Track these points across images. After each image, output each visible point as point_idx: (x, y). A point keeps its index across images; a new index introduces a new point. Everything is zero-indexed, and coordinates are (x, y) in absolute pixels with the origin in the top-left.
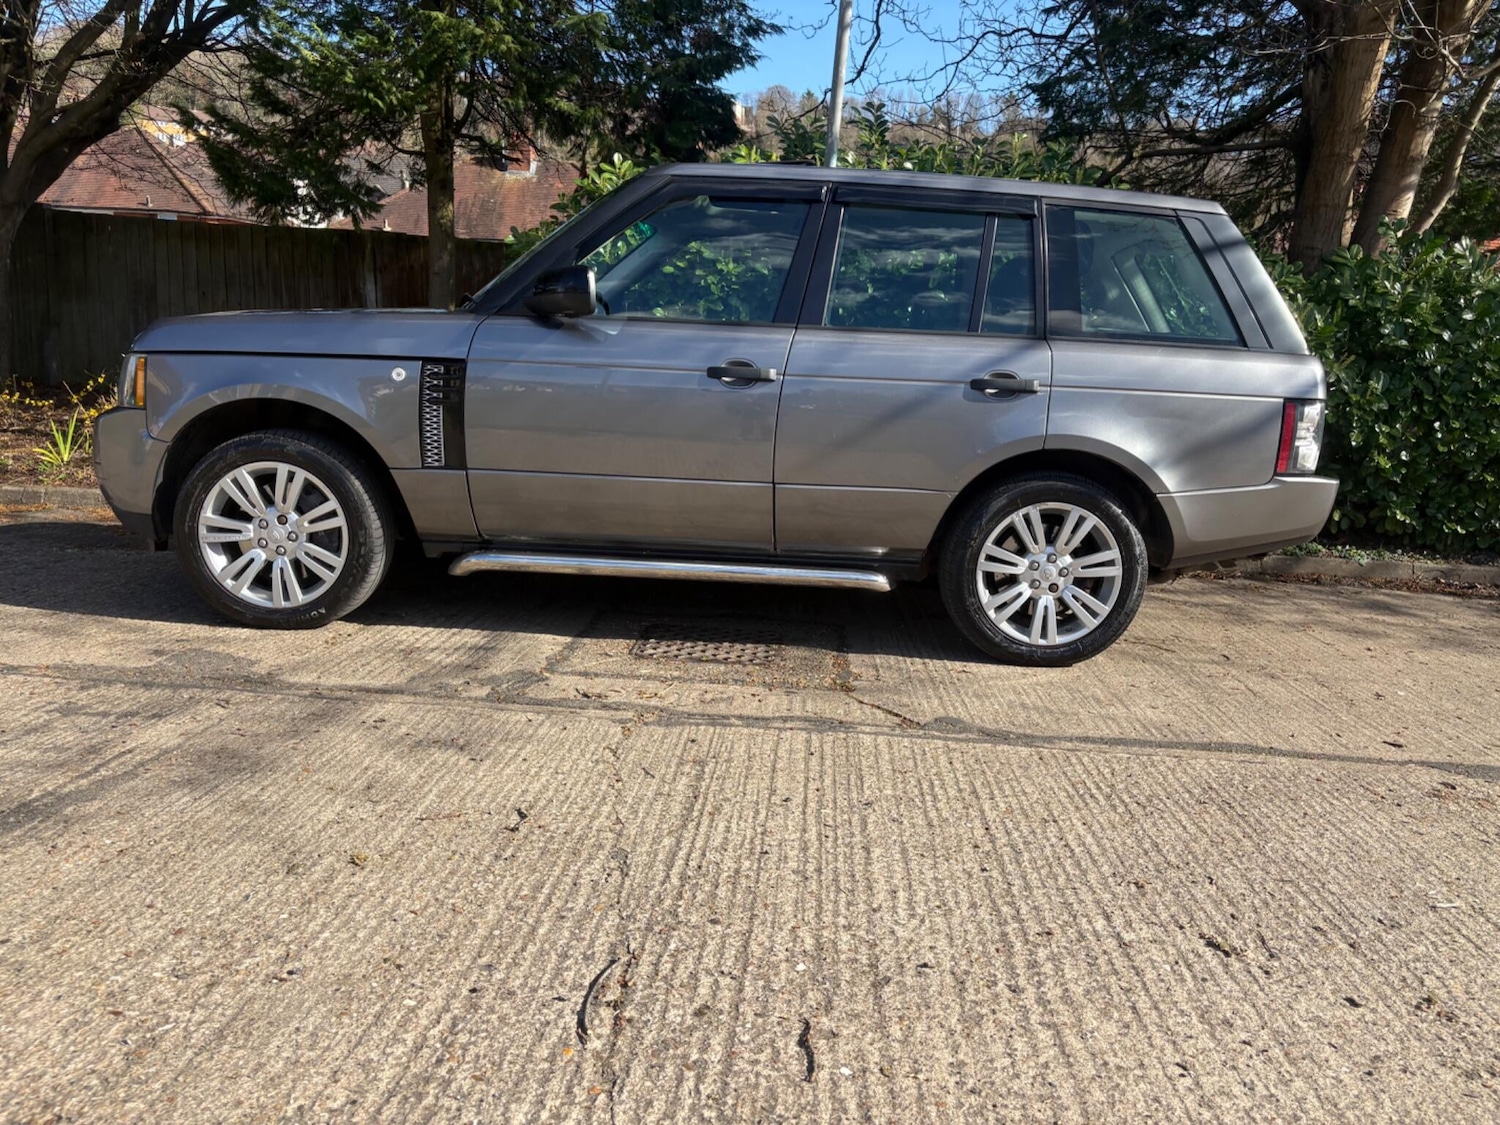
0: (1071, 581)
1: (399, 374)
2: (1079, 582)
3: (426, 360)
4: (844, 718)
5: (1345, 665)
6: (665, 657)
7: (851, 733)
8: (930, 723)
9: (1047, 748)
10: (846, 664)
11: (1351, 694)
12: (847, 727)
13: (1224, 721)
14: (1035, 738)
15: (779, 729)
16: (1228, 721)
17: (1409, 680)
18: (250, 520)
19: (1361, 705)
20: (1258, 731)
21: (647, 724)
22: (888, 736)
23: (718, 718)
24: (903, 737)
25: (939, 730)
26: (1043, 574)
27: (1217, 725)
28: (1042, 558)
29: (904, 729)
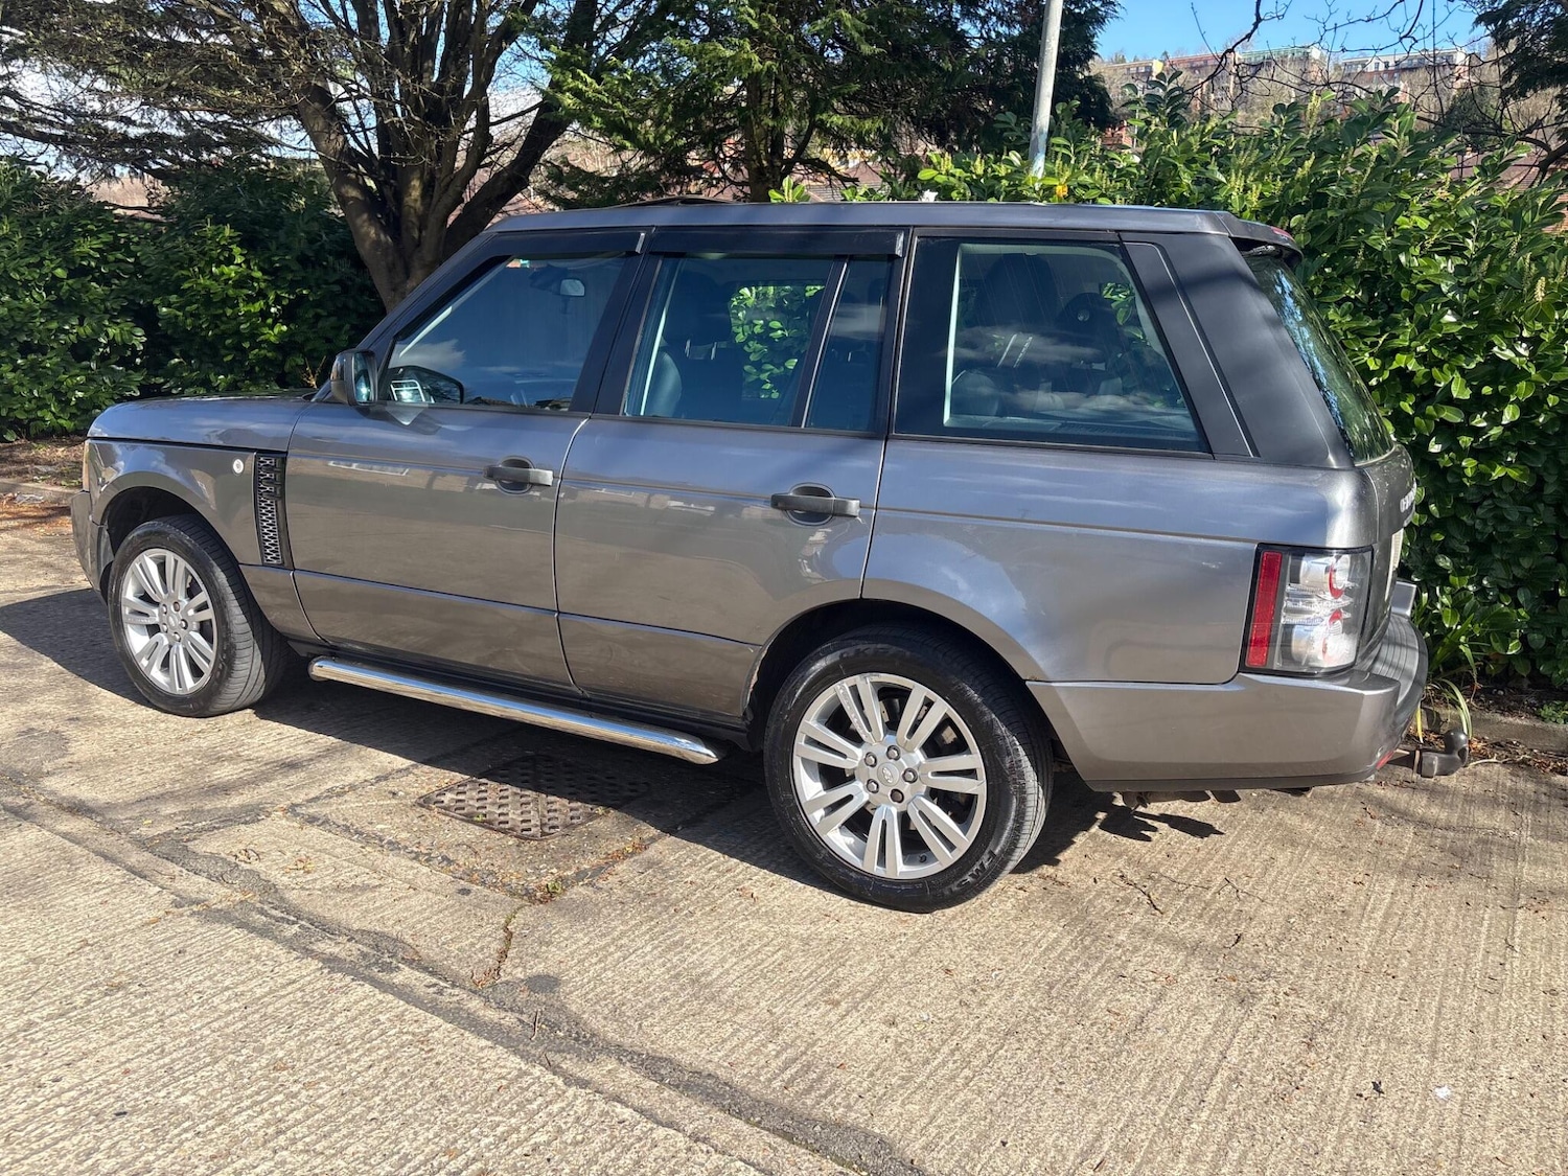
0: (923, 789)
1: (238, 466)
2: (934, 794)
3: (260, 451)
4: (428, 950)
5: (1450, 1002)
6: (445, 808)
7: (364, 979)
8: (507, 983)
9: (554, 1069)
10: (633, 854)
11: (1327, 1073)
12: (388, 968)
13: (952, 1079)
14: (587, 1043)
15: (308, 952)
16: (960, 1081)
17: (1526, 1063)
18: (157, 604)
19: (1296, 1104)
20: (964, 1118)
21: (199, 913)
22: (391, 997)
23: (292, 918)
24: (408, 1003)
25: (487, 999)
26: (881, 775)
27: (921, 1086)
28: (880, 751)
29: (453, 986)
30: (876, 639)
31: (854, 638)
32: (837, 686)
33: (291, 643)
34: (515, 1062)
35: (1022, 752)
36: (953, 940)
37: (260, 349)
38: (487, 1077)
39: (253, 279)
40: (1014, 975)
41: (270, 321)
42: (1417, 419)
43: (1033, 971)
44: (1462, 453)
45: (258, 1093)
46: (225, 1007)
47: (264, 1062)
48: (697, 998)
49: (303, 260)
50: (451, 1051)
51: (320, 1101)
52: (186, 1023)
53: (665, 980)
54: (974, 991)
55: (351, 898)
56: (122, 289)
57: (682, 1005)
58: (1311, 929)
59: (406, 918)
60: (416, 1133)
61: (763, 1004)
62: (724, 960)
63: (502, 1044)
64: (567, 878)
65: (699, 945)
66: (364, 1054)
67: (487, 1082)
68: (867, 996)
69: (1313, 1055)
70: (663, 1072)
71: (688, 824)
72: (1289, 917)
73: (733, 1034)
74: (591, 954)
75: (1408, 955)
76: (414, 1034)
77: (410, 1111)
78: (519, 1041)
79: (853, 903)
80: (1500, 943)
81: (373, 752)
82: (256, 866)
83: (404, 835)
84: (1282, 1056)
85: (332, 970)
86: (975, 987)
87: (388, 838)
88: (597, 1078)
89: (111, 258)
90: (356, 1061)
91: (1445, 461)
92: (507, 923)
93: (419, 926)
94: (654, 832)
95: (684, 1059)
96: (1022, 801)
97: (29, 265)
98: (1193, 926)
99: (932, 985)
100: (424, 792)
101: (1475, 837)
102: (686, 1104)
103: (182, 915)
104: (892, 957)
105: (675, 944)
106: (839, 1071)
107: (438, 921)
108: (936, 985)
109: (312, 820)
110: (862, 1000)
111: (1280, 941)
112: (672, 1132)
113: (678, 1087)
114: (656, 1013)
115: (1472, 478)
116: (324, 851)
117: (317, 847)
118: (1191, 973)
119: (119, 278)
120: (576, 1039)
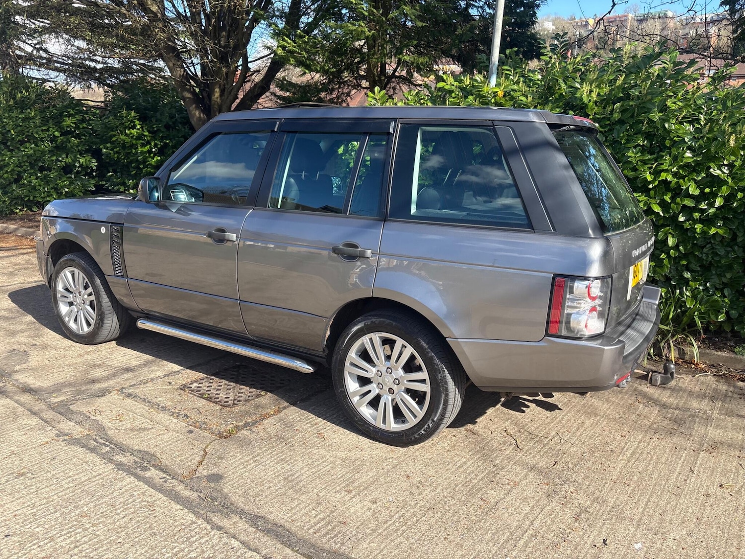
0: (403, 388)
1: (103, 230)
3: (112, 223)
4: (166, 460)
5: (654, 499)
6: (192, 391)
7: (132, 474)
8: (198, 477)
9: (208, 520)
10: (273, 415)
11: (581, 534)
12: (145, 469)
13: (396, 531)
14: (228, 508)
15: (110, 460)
16: (400, 532)
17: (684, 532)
18: (72, 292)
19: (562, 549)
20: (397, 551)
21: (66, 440)
22: (142, 483)
23: (108, 443)
24: (149, 486)
25: (187, 485)
26: (383, 380)
27: (380, 534)
28: (384, 369)
29: (173, 478)
30: (380, 316)
31: (370, 316)
32: (363, 338)
33: (129, 312)
34: (191, 517)
35: (446, 372)
36: (414, 461)
37: (148, 168)
38: (176, 524)
39: (144, 136)
40: (439, 480)
41: (152, 155)
42: (672, 205)
43: (449, 478)
44: (696, 221)
45: (71, 528)
46: (66, 486)
47: (77, 513)
48: (285, 487)
49: (167, 127)
50: (163, 511)
51: (98, 533)
52: (47, 493)
53: (272, 478)
54: (418, 487)
55: (137, 434)
56: (86, 141)
57: (277, 490)
58: (593, 459)
59: (160, 444)
60: (136, 550)
61: (315, 491)
62: (302, 469)
63: (187, 508)
64: (239, 426)
65: (292, 461)
66: (123, 511)
67: (175, 527)
68: (366, 488)
69: (577, 524)
70: (259, 523)
71: (302, 400)
72: (584, 453)
73: (297, 506)
74: (240, 464)
75: (638, 474)
76: (148, 502)
77: (137, 539)
78: (196, 507)
79: (371, 441)
80: (687, 469)
81: (165, 362)
82: (99, 418)
83: (170, 403)
84: (561, 524)
85: (119, 469)
86: (419, 485)
87: (162, 405)
88: (227, 526)
89: (81, 127)
90: (118, 514)
91: (687, 225)
92: (206, 448)
93: (165, 448)
94: (286, 404)
95: (271, 517)
96: (447, 395)
97: (42, 131)
98: (534, 457)
99: (399, 483)
100: (184, 383)
101: (689, 413)
102: (265, 539)
103: (59, 441)
104: (383, 469)
105: (282, 460)
106: (342, 526)
107: (174, 446)
108: (400, 484)
109: (129, 395)
110: (363, 490)
111: (575, 465)
112: (255, 554)
113: (264, 531)
114: (264, 494)
115: (700, 234)
116: (131, 411)
117: (128, 409)
118: (527, 481)
119: (85, 136)
120: (223, 506)
